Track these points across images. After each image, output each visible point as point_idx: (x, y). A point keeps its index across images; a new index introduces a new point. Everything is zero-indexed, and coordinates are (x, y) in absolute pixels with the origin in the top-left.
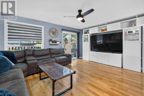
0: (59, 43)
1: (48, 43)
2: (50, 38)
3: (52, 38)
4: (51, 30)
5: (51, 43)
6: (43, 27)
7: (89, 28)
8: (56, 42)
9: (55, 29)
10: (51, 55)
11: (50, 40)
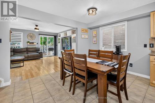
0: (35, 44)
1: (26, 44)
2: (28, 40)
3: (29, 41)
4: (29, 35)
5: (29, 44)
6: (22, 33)
7: (61, 33)
8: (33, 43)
9: (32, 34)
10: (28, 52)
11: (28, 42)
